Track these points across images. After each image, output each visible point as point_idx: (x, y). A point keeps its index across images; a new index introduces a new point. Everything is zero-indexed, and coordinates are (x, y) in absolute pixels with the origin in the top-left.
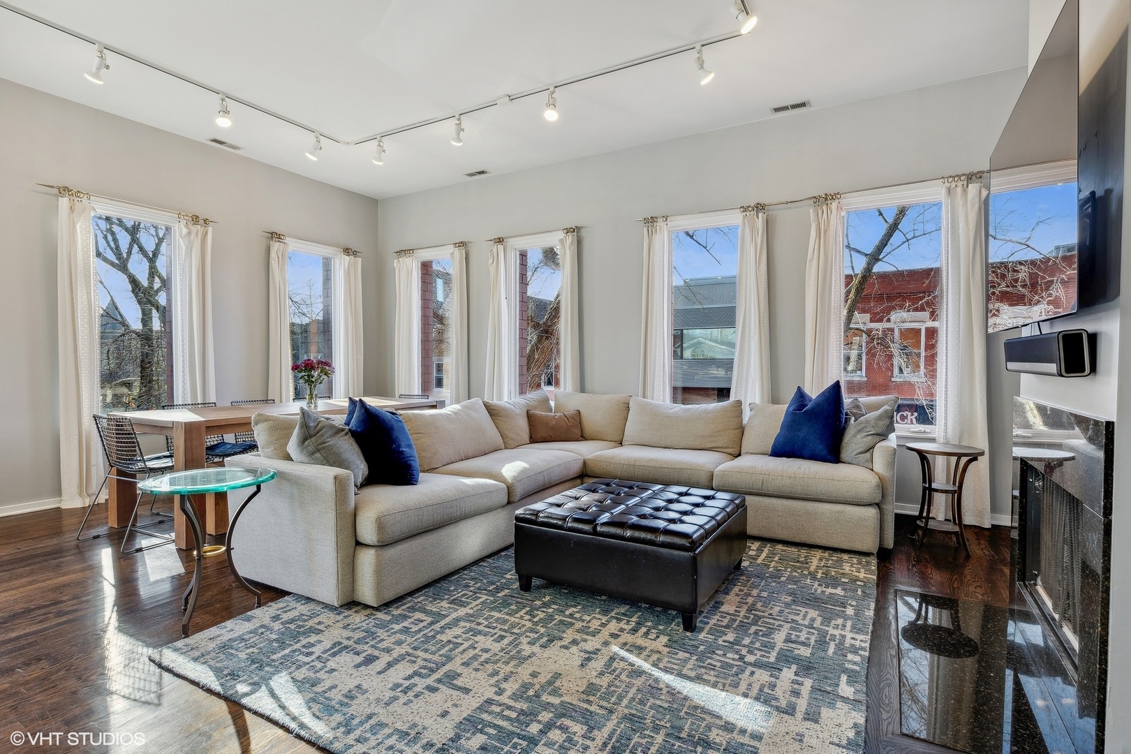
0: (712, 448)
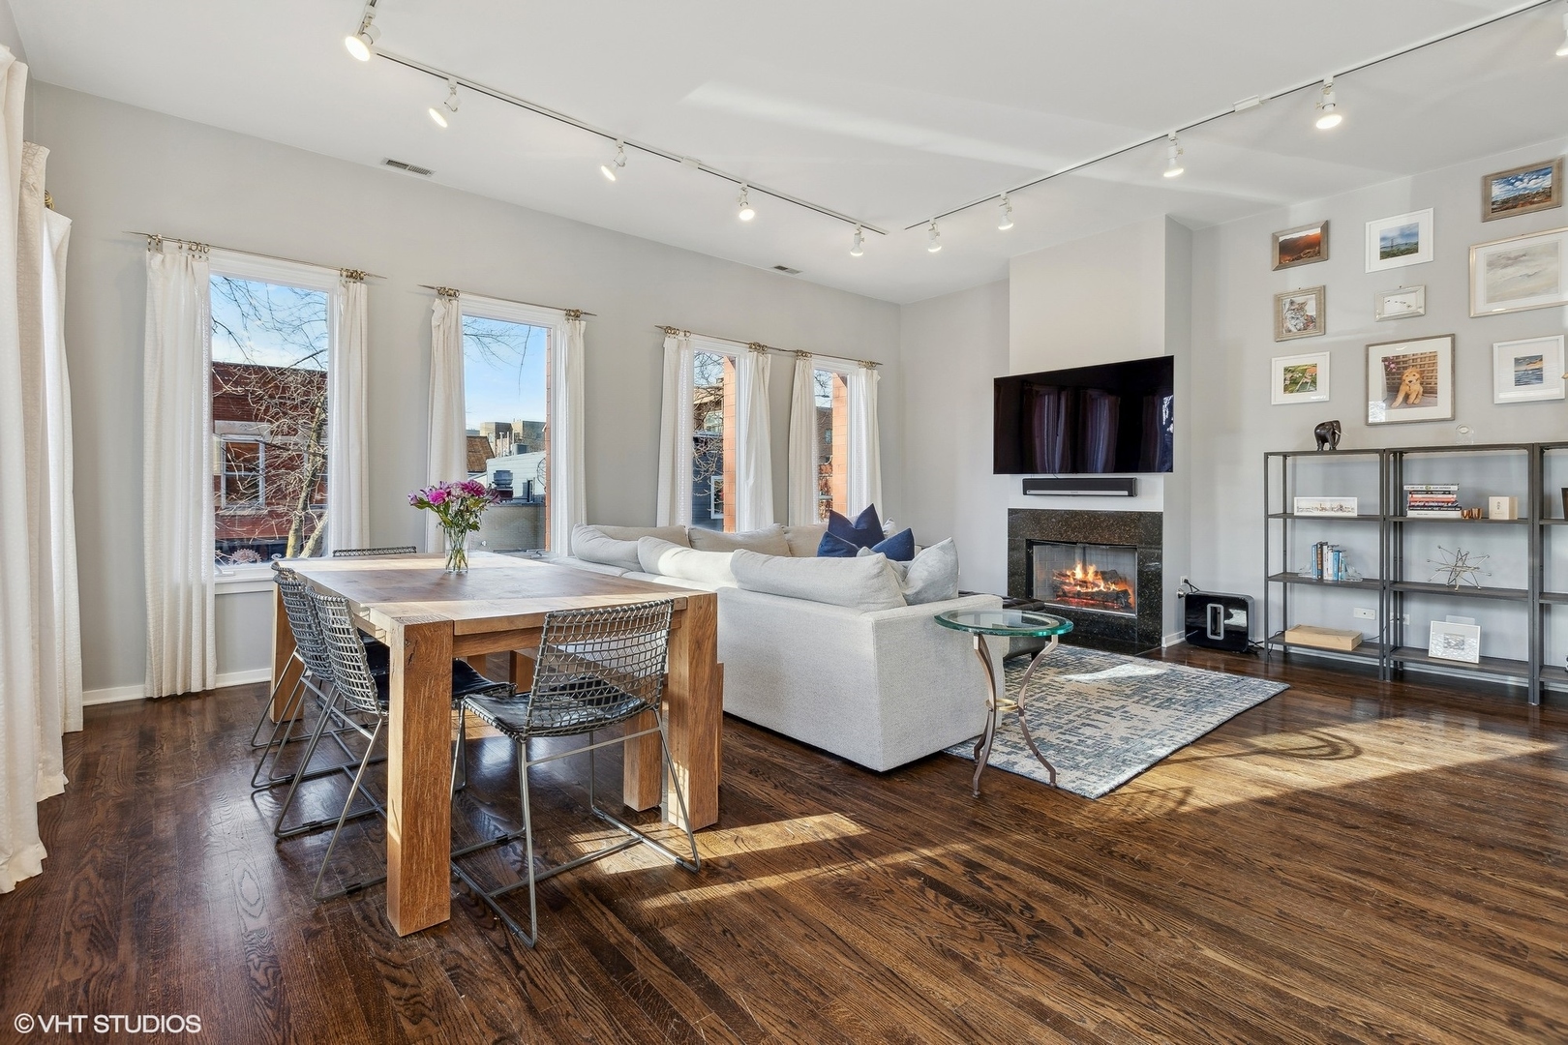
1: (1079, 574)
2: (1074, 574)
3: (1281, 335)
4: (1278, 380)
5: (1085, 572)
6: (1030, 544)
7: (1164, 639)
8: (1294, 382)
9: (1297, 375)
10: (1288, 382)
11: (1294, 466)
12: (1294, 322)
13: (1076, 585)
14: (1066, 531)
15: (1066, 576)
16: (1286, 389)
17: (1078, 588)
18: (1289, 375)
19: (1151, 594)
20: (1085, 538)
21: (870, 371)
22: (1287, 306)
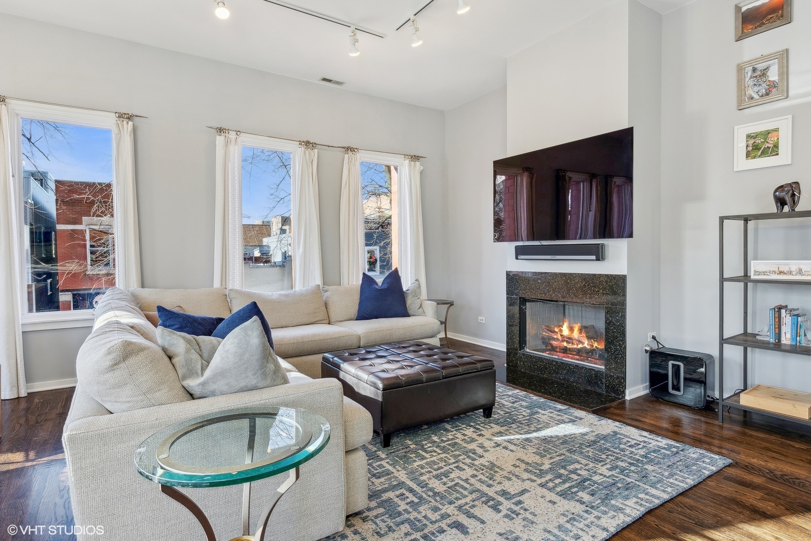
0: (316, 322)
1: (566, 331)
2: (561, 331)
3: (743, 103)
4: (741, 145)
5: (571, 329)
6: (523, 301)
7: (627, 392)
8: (756, 147)
9: (758, 141)
10: (750, 148)
11: (756, 230)
12: (756, 89)
13: (563, 341)
14: (548, 291)
15: (554, 332)
16: (748, 155)
17: (565, 344)
18: (751, 142)
19: (616, 350)
20: (563, 297)
21: (413, 163)
22: (749, 74)
